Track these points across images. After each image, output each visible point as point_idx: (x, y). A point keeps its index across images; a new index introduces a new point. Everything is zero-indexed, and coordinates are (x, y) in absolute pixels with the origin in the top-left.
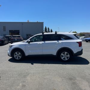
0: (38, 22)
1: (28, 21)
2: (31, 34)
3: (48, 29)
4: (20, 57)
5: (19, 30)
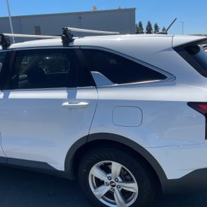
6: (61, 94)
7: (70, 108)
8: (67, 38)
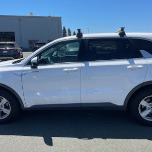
0: (52, 16)
1: (31, 14)
2: (37, 41)
3: (69, 31)
4: (8, 112)
5: (14, 33)
6: (125, 62)
7: (132, 69)
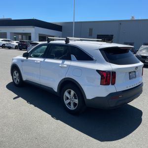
6: (60, 62)
8: (67, 41)
